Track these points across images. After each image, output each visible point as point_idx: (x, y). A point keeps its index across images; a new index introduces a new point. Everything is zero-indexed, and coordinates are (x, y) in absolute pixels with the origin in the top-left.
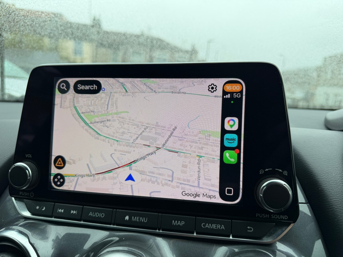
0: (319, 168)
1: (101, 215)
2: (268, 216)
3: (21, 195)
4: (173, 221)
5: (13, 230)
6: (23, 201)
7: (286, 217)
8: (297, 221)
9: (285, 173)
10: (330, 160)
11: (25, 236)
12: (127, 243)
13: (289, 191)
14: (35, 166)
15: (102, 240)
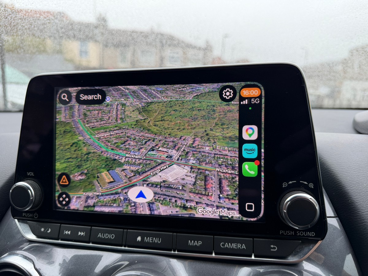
0: (348, 178)
1: (111, 236)
2: (293, 233)
3: (25, 216)
4: (189, 241)
5: (17, 254)
6: (27, 223)
7: (313, 234)
8: (325, 238)
9: (310, 186)
10: (360, 169)
11: (30, 262)
12: (140, 266)
13: (316, 206)
14: (37, 185)
15: (113, 264)
